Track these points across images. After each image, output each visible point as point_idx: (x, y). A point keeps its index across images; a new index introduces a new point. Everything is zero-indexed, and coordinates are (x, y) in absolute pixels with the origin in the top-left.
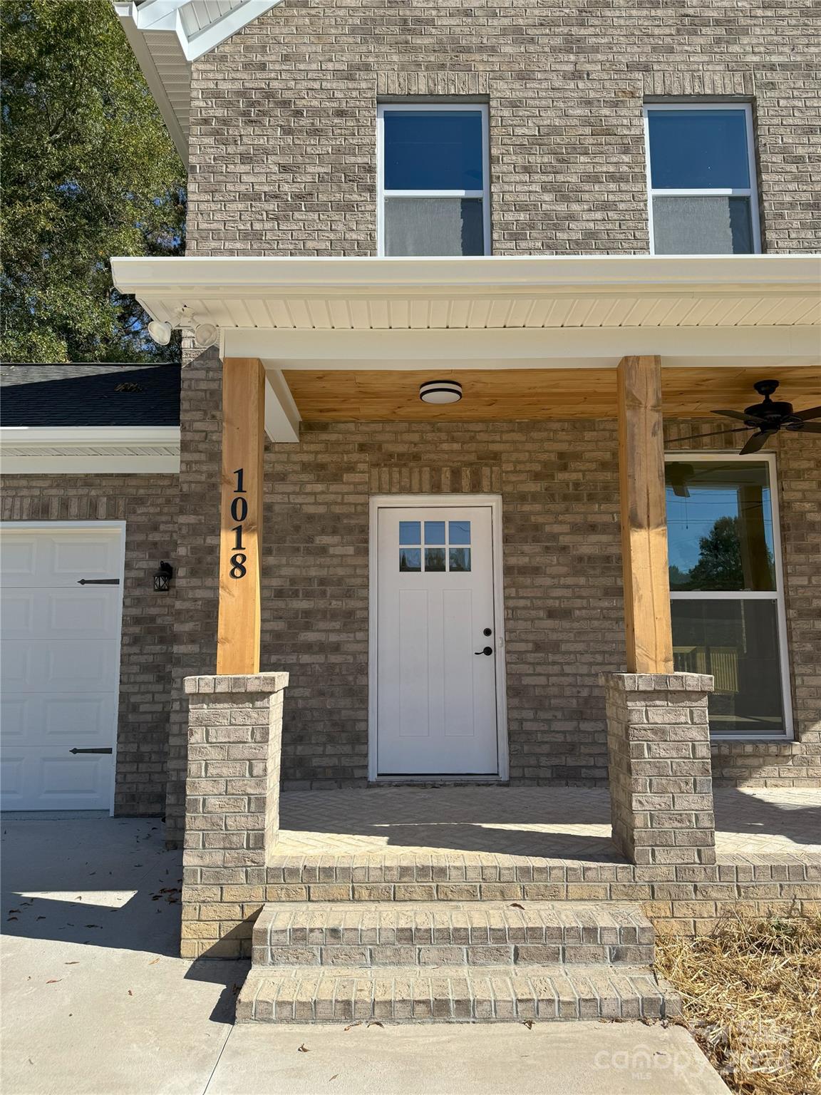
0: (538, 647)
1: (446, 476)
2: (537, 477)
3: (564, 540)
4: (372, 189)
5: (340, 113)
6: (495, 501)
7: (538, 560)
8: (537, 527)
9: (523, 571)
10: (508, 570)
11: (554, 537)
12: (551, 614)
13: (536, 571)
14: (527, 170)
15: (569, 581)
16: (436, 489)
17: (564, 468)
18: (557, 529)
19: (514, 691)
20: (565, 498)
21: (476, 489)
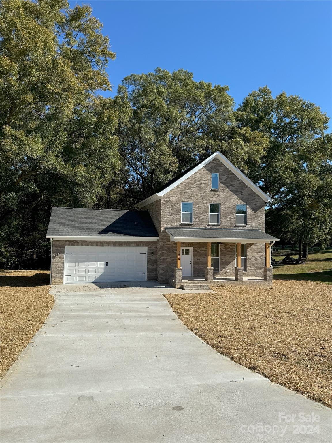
0: (196, 263)
1: (188, 245)
2: (197, 245)
3: (199, 252)
4: (181, 212)
5: (178, 203)
6: (192, 247)
7: (197, 254)
8: (197, 250)
9: (195, 255)
10: (193, 255)
11: (198, 251)
12: (198, 260)
13: (197, 255)
14: (197, 211)
15: (200, 256)
16: (187, 246)
17: (200, 244)
18: (199, 251)
19: (194, 267)
20: (200, 247)
21: (191, 246)
